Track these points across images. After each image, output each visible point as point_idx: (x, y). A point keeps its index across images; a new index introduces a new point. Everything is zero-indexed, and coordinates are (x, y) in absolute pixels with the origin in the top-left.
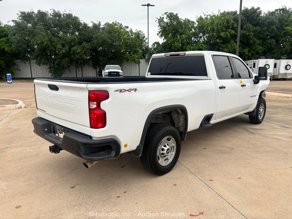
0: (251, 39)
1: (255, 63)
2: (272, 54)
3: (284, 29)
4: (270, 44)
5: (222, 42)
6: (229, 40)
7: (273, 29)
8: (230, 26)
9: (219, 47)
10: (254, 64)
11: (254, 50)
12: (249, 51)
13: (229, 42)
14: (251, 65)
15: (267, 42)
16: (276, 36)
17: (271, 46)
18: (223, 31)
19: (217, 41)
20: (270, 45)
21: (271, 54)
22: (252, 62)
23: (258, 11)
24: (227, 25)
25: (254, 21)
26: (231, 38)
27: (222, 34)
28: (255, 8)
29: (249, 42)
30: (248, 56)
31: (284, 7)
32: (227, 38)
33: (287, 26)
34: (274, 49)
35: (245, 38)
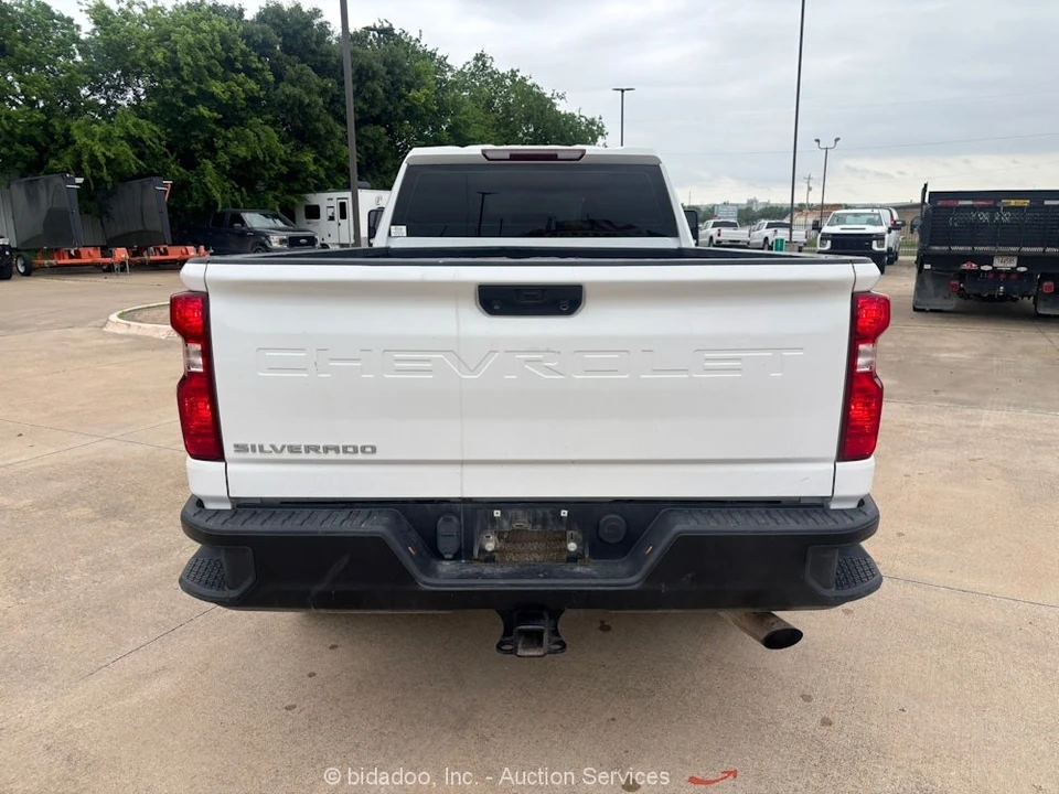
0: (318, 120)
1: (344, 204)
2: (380, 173)
3: (401, 97)
4: (373, 141)
5: (221, 119)
6: (243, 114)
7: (374, 92)
8: (236, 59)
9: (211, 138)
10: (343, 206)
11: (329, 159)
12: (316, 161)
13: (242, 122)
14: (332, 210)
15: (363, 136)
16: (384, 118)
17: (376, 149)
18: (213, 75)
19: (199, 112)
20: (372, 146)
21: (377, 173)
22: (335, 200)
23: (316, 22)
24: (224, 53)
25: (310, 56)
26: (247, 106)
27: (217, 88)
28: (305, 10)
29: (311, 127)
30: (316, 177)
31: (386, 25)
32: (234, 107)
33: (410, 87)
34: (383, 158)
35: (296, 111)
